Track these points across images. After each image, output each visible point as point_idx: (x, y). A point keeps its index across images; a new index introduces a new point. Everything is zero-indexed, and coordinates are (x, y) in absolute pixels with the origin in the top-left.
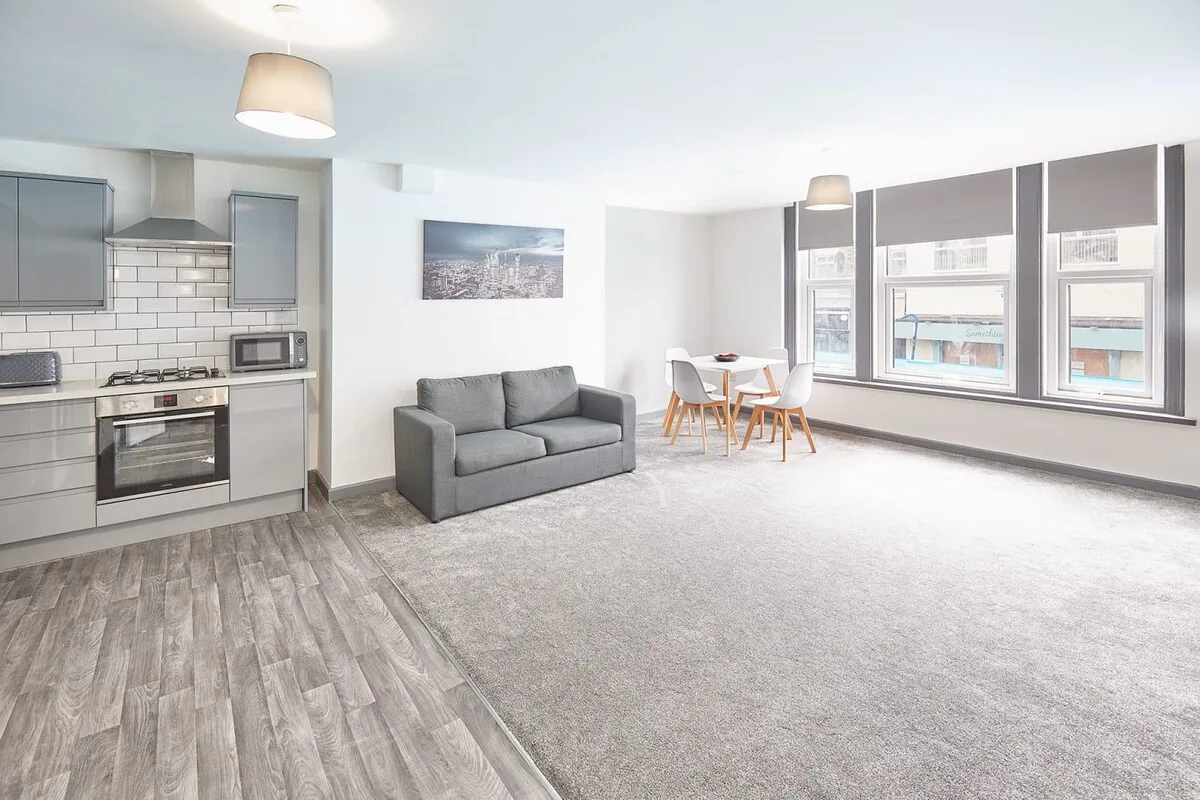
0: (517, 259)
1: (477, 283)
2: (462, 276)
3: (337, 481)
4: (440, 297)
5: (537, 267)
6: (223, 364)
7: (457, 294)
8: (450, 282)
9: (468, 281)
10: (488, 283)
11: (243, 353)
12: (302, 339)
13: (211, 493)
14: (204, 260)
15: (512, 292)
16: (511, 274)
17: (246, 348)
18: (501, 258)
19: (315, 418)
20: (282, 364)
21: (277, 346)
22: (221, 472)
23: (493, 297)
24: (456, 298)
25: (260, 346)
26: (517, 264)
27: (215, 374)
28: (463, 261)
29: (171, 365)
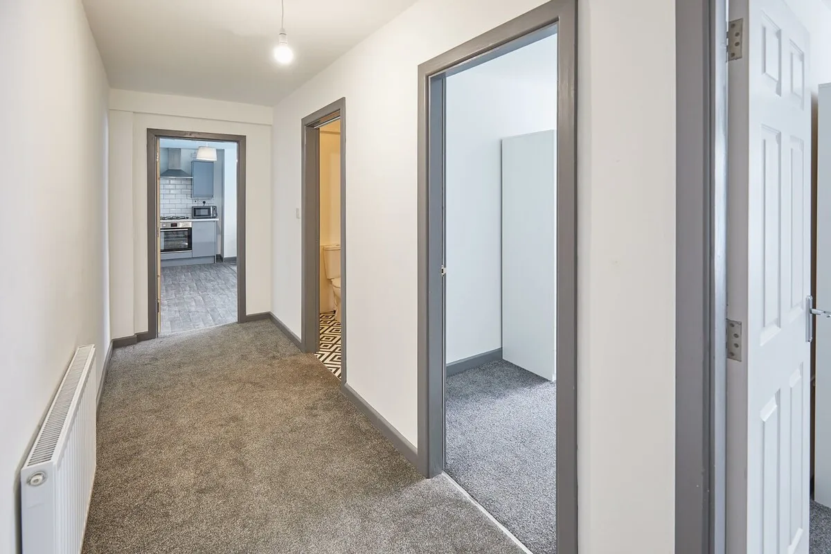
3: (226, 256)
6: (190, 216)
11: (196, 213)
12: (215, 208)
13: (187, 254)
14: (183, 182)
17: (197, 211)
19: (220, 237)
20: (208, 216)
21: (207, 210)
22: (190, 247)
25: (202, 210)
27: (187, 218)
29: (174, 215)
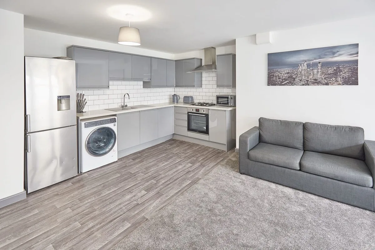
0: (319, 65)
1: (294, 79)
2: (286, 75)
4: (275, 85)
5: (335, 68)
7: (283, 83)
8: (279, 78)
9: (289, 77)
10: (300, 78)
11: (219, 100)
12: (232, 98)
15: (316, 82)
16: (315, 73)
18: (308, 65)
20: (226, 105)
21: (226, 99)
22: (207, 132)
23: (303, 85)
24: (282, 85)
26: (319, 67)
28: (287, 69)
